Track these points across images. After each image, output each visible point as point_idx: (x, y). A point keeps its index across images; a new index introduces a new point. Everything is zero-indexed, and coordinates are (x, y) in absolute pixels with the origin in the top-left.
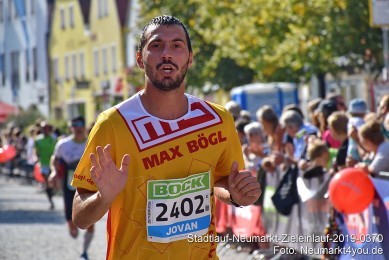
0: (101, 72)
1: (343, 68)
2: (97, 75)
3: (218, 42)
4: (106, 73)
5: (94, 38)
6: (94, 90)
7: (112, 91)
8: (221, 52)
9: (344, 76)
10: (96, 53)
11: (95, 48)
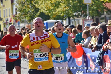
0: (6, 16)
1: (76, 16)
2: (5, 17)
3: (40, 8)
4: (7, 16)
5: (4, 6)
6: (4, 21)
7: (9, 22)
8: (41, 11)
9: (76, 18)
10: (4, 10)
11: (4, 9)
